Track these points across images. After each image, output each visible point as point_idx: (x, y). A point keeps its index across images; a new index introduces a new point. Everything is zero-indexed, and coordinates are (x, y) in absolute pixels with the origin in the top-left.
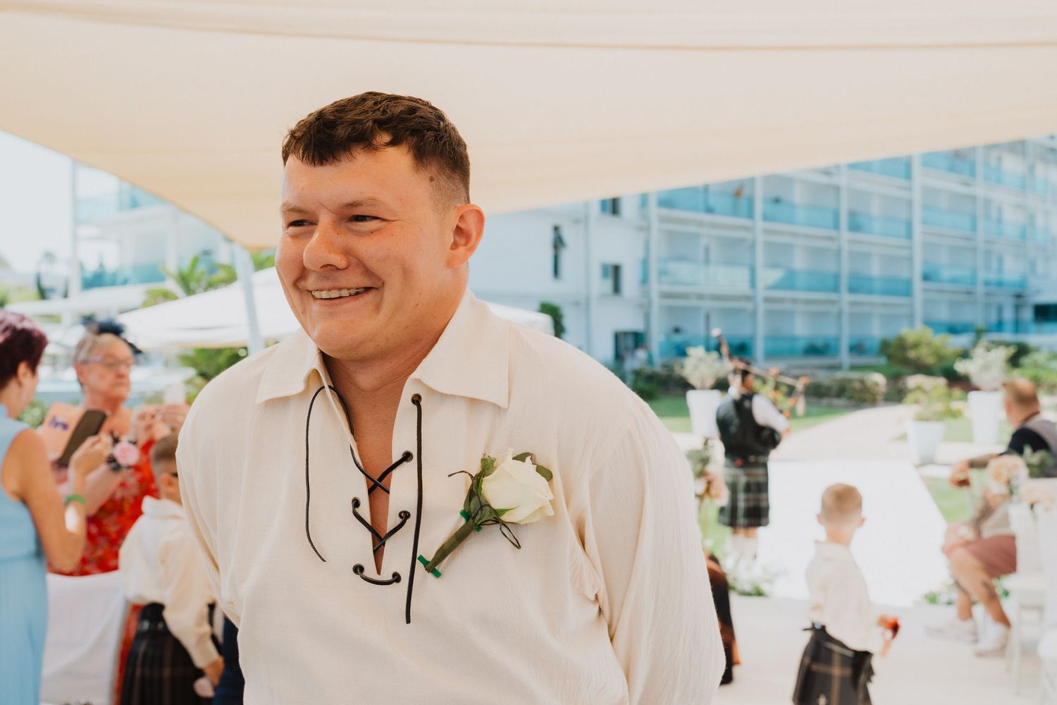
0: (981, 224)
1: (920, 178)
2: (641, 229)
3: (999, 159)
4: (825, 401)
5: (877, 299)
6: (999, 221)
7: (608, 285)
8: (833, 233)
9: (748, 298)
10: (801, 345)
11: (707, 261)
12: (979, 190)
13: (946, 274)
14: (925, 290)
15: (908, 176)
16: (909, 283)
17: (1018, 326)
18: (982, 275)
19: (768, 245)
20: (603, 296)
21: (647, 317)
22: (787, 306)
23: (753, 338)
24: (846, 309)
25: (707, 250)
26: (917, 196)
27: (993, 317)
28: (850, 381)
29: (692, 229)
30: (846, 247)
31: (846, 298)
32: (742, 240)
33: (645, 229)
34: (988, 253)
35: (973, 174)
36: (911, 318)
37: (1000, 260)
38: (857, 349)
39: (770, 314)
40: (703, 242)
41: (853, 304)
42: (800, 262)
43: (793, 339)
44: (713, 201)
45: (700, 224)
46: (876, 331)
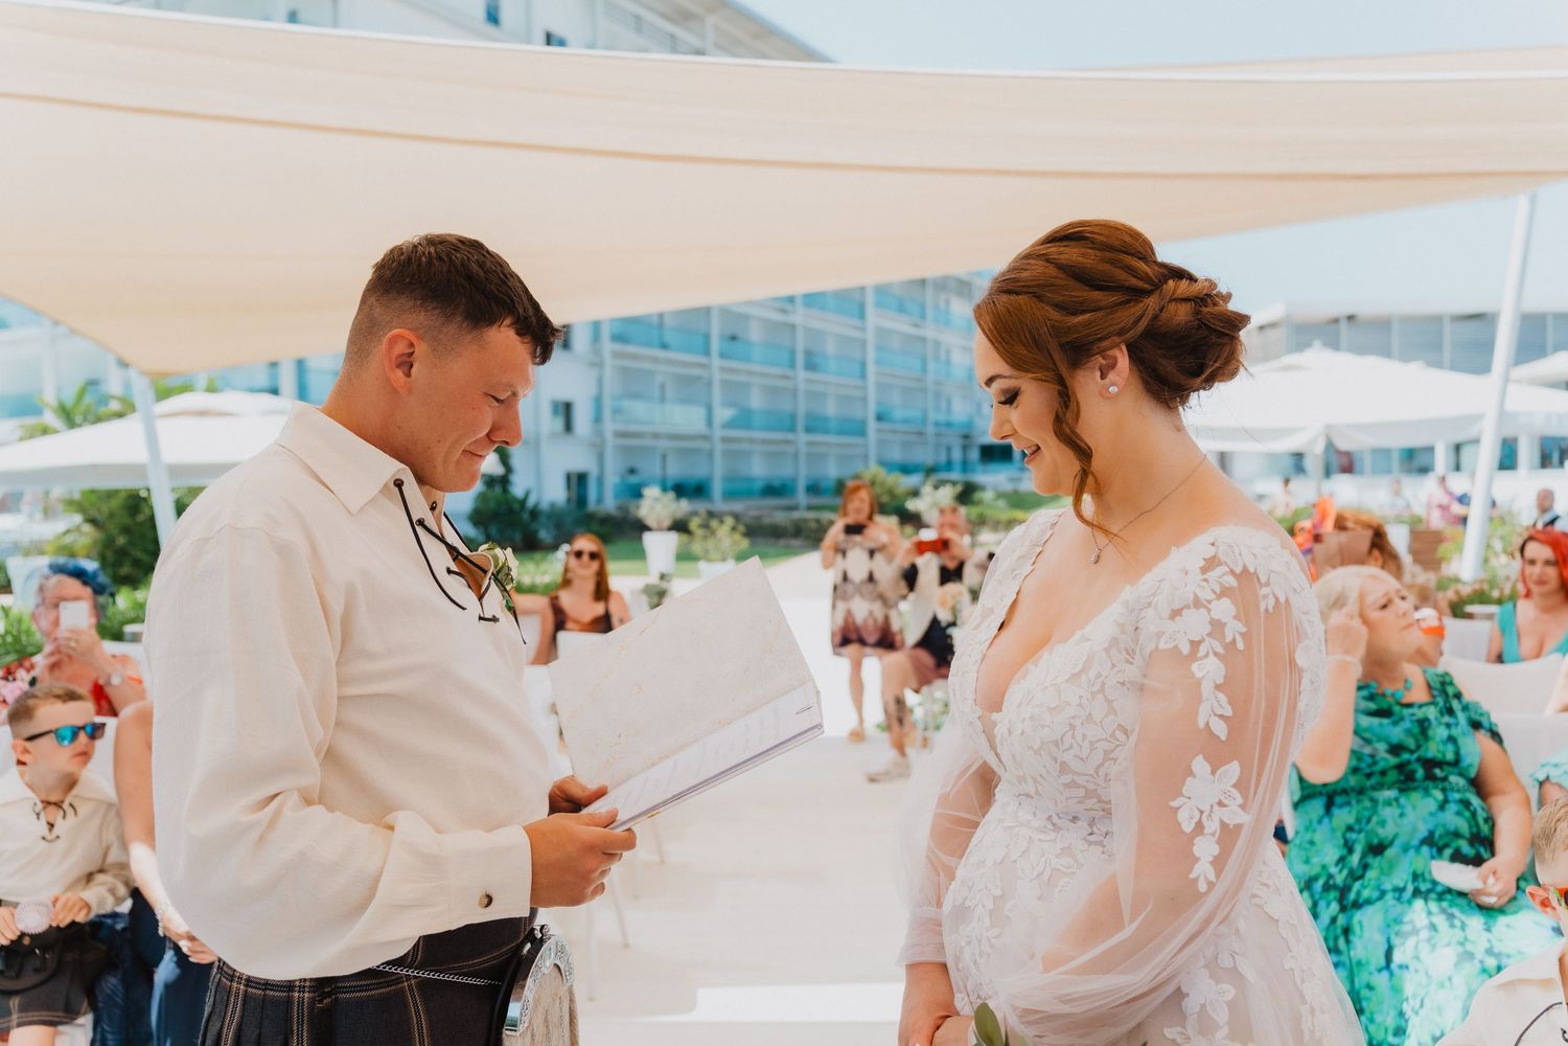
0: (932, 366)
1: (873, 318)
2: (593, 364)
3: (947, 302)
4: (782, 542)
5: (832, 439)
6: (948, 362)
7: (559, 423)
8: (789, 373)
9: (705, 438)
10: (758, 485)
11: (663, 399)
12: (929, 332)
13: (898, 414)
14: (879, 430)
15: (862, 315)
16: (864, 422)
17: (966, 466)
18: (933, 416)
19: (724, 383)
20: (553, 435)
21: (601, 458)
22: (744, 446)
23: (709, 479)
24: (803, 449)
25: (663, 387)
26: (870, 337)
27: (943, 458)
28: (805, 521)
29: (647, 366)
30: (802, 387)
31: (803, 438)
32: (699, 378)
33: (598, 364)
34: (938, 394)
35: (923, 316)
36: (866, 458)
37: (949, 402)
38: (814, 489)
39: (728, 454)
40: (659, 379)
41: (810, 444)
42: (756, 401)
43: (750, 479)
44: (669, 337)
45: (655, 360)
46: (832, 471)
